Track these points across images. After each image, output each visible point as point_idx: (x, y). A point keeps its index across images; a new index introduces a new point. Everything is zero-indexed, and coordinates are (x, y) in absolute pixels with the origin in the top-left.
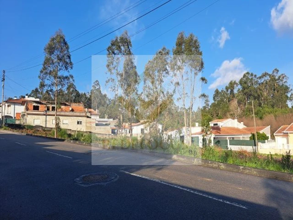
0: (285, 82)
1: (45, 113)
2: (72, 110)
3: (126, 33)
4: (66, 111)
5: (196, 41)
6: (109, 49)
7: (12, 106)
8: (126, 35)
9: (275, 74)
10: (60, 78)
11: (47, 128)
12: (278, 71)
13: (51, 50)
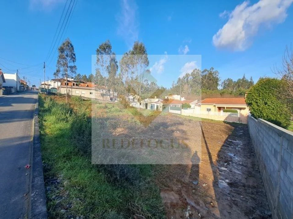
0: (217, 75)
1: (71, 87)
2: (88, 86)
3: (109, 41)
4: (84, 86)
5: (144, 47)
6: (98, 51)
7: (56, 83)
8: (108, 42)
9: (211, 70)
10: (70, 67)
11: (73, 96)
12: (213, 69)
13: (62, 50)
